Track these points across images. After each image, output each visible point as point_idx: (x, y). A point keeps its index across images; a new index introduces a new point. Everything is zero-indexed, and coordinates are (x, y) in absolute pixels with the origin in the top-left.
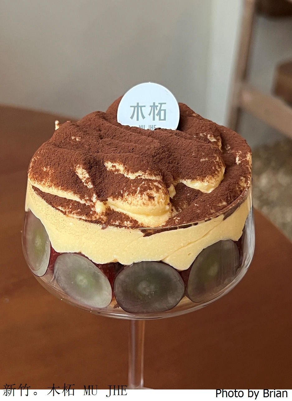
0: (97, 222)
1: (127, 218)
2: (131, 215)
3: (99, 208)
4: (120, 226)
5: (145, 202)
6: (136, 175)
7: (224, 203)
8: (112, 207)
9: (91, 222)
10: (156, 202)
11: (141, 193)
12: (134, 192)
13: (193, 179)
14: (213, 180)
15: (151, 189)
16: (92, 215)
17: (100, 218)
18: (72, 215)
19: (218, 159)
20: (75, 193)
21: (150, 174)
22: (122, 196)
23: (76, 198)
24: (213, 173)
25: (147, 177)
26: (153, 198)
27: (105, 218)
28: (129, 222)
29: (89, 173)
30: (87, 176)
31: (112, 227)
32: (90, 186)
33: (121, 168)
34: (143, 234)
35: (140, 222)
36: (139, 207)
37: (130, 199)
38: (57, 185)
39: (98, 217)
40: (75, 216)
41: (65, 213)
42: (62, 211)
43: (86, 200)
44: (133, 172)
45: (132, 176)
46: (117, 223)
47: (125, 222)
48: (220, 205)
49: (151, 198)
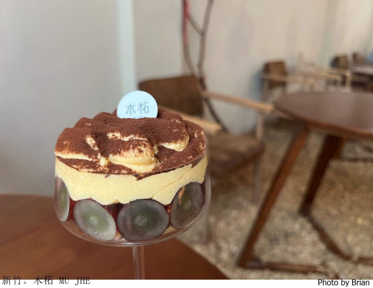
0: (102, 172)
1: (124, 168)
2: (127, 165)
3: (103, 162)
4: (119, 174)
5: (136, 154)
6: (130, 137)
7: (191, 157)
8: (113, 162)
9: (97, 172)
10: (145, 155)
11: (133, 148)
12: (128, 149)
13: (169, 142)
14: (183, 143)
15: (140, 145)
16: (98, 167)
17: (103, 170)
18: (82, 170)
19: (184, 130)
20: (85, 154)
21: (140, 136)
22: (120, 153)
23: (86, 158)
24: (182, 139)
25: (137, 138)
26: (142, 152)
27: (107, 169)
28: (125, 171)
29: (95, 140)
30: (94, 142)
31: (112, 175)
32: (96, 149)
33: (118, 135)
34: (136, 178)
35: (133, 170)
36: (132, 158)
37: (125, 154)
38: (72, 151)
39: (102, 169)
40: (85, 170)
41: (77, 169)
42: (75, 168)
43: (93, 158)
44: (127, 136)
45: (126, 139)
46: (116, 172)
47: (123, 171)
48: (189, 158)
49: (140, 151)
